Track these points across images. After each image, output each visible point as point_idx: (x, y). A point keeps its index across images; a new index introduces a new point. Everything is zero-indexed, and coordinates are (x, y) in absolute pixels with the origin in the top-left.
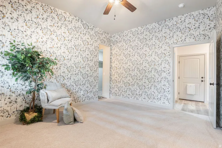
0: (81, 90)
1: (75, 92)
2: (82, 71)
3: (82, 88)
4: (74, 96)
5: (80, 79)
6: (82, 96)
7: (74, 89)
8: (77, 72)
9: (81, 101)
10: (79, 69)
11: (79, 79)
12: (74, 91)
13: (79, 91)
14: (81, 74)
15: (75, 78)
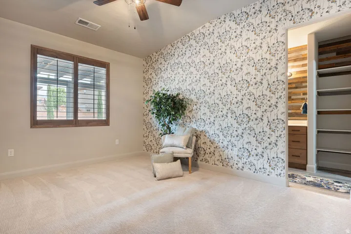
0: (234, 146)
1: (221, 147)
2: (235, 110)
3: (236, 143)
4: (221, 153)
5: (232, 125)
6: (236, 158)
7: (221, 141)
8: (225, 112)
9: (234, 167)
10: (229, 106)
11: (229, 125)
12: (221, 145)
13: (230, 147)
14: (234, 116)
15: (221, 123)
